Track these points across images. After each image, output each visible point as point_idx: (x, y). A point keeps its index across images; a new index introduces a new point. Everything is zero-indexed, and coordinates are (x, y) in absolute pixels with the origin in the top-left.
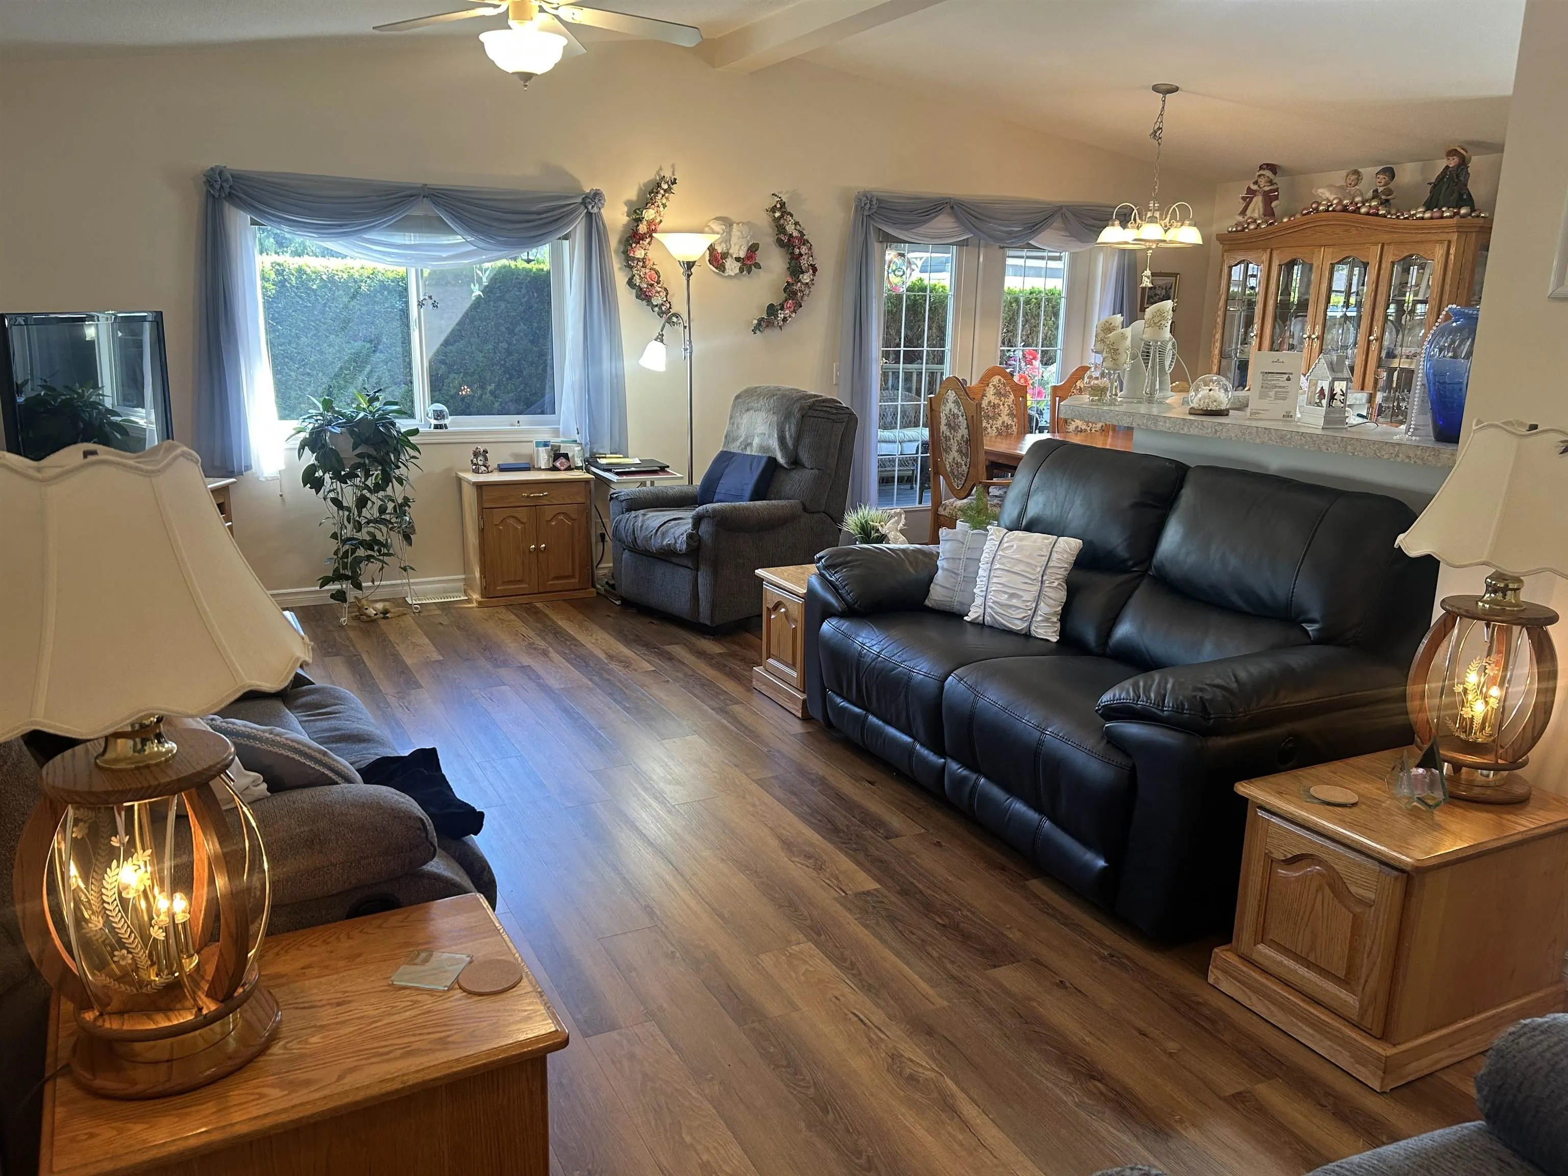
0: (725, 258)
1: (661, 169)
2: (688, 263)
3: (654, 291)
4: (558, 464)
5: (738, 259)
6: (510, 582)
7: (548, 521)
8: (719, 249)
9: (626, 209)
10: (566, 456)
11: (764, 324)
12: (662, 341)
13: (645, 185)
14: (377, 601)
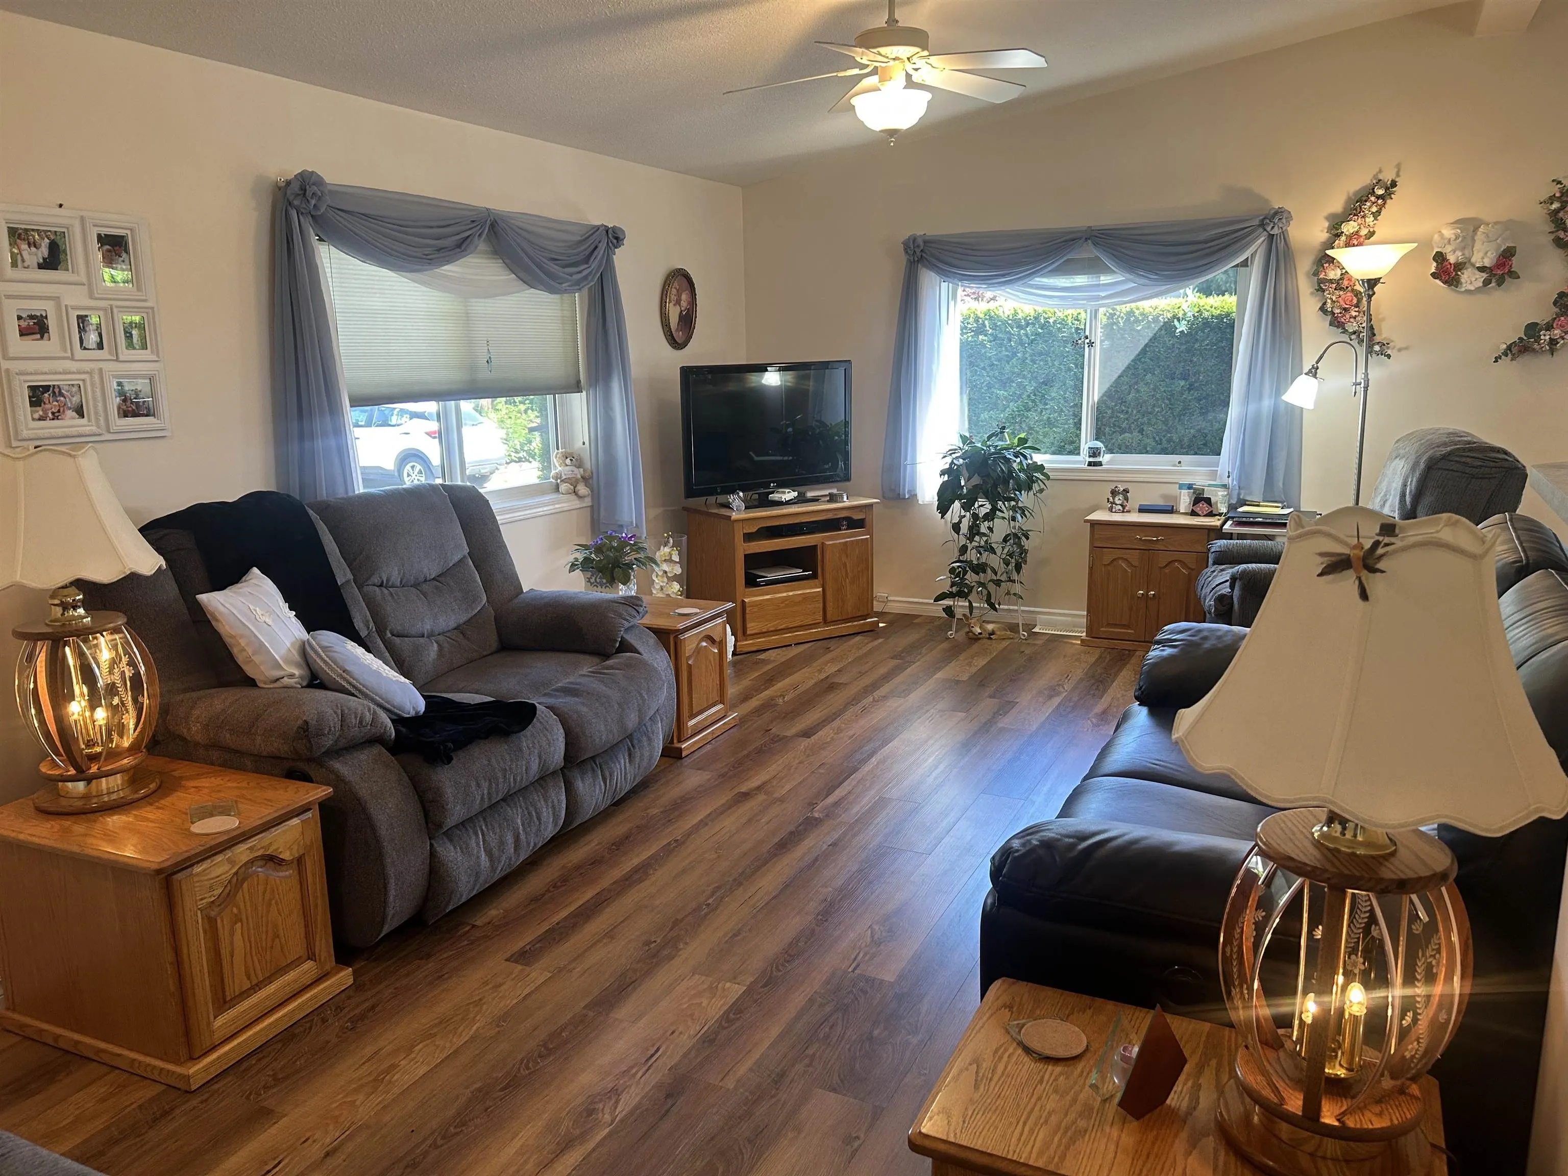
0: (1460, 270)
1: (1380, 171)
2: (1369, 281)
3: (1348, 316)
4: (1197, 510)
5: (1482, 269)
6: (1115, 625)
7: (1161, 568)
8: (1452, 259)
9: (1327, 224)
10: (1208, 501)
11: (1515, 350)
12: (1315, 376)
13: (1356, 193)
14: (989, 622)
